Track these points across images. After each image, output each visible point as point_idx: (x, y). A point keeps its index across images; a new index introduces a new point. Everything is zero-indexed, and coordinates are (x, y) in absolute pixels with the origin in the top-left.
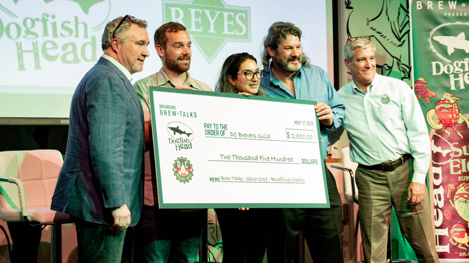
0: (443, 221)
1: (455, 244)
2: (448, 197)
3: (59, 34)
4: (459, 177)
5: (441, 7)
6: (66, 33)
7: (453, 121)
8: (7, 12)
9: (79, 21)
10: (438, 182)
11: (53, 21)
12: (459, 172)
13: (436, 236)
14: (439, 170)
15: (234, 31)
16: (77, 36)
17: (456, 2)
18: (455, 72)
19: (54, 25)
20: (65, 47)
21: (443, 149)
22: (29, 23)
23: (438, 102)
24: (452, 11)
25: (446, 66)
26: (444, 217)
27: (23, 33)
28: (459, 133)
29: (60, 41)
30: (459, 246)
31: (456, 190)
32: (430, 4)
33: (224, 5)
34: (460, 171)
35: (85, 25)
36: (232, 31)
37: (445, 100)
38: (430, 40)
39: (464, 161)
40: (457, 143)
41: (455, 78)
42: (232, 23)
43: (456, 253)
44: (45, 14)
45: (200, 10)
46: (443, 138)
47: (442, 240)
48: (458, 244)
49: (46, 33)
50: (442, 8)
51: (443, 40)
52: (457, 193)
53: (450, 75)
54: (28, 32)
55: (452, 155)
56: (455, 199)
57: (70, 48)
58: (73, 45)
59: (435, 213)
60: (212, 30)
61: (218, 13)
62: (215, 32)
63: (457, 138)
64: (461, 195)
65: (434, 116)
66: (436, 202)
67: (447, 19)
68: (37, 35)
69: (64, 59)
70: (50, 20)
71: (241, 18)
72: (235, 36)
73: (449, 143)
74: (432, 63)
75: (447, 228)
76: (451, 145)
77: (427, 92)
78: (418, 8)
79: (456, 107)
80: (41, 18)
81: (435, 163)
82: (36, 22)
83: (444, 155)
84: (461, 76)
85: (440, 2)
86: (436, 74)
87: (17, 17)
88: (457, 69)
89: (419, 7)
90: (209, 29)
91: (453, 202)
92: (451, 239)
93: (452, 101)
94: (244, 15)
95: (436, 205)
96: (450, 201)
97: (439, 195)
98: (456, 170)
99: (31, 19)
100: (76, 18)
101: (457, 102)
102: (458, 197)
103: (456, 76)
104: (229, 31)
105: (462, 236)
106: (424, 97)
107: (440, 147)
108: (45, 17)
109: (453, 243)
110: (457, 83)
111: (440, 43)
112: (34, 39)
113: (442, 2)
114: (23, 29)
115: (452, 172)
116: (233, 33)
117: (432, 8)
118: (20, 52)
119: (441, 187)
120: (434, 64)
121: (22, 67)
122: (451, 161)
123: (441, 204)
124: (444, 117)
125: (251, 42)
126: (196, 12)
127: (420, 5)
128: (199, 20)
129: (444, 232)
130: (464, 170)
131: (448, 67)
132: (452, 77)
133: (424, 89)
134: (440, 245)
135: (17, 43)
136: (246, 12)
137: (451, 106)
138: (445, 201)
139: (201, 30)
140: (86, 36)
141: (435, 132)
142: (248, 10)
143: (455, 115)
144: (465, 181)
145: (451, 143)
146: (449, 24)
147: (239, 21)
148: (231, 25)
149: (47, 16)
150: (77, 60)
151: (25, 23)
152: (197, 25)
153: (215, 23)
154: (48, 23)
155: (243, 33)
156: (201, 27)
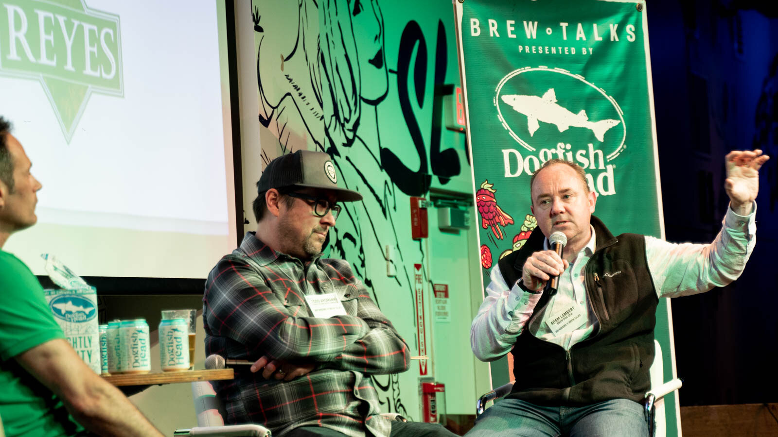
5: (512, 32)
15: (99, 69)
17: (536, 23)
23: (517, 237)
24: (531, 43)
25: (527, 159)
32: (493, 25)
33: (85, 6)
36: (96, 69)
38: (496, 103)
42: (95, 50)
45: (52, 16)
50: (514, 36)
51: (520, 103)
60: (69, 65)
61: (76, 24)
62: (74, 70)
67: (523, 58)
71: (107, 39)
74: (503, 151)
77: (498, 214)
78: (473, 34)
85: (509, 22)
86: (510, 175)
89: (475, 30)
90: (65, 62)
94: (111, 32)
104: (92, 67)
106: (493, 225)
111: (515, 109)
113: (513, 22)
116: (97, 74)
117: (497, 35)
120: (506, 153)
125: (123, 96)
126: (47, 19)
127: (477, 26)
128: (52, 38)
131: (531, 161)
133: (492, 208)
136: (114, 26)
139: (54, 63)
142: (117, 22)
146: (528, 69)
147: (106, 47)
148: (95, 53)
152: (49, 50)
153: (72, 48)
155: (112, 74)
156: (55, 57)
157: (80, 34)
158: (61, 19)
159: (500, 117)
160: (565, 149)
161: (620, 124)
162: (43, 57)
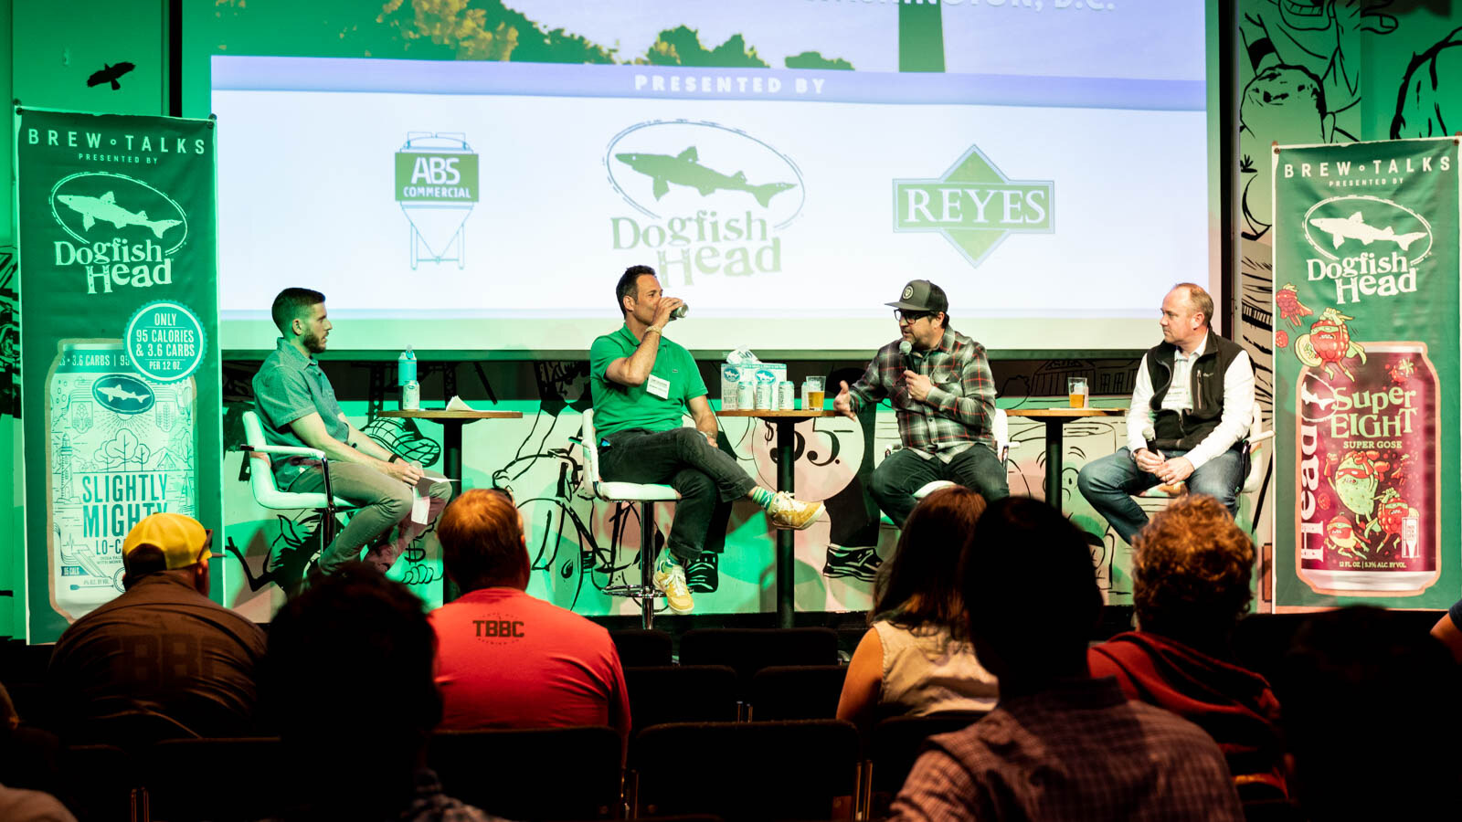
0: (1316, 511)
1: (1333, 548)
2: (1325, 473)
3: (721, 237)
4: (1346, 443)
5: (1325, 172)
6: (733, 235)
7: (1339, 353)
8: (645, 212)
9: (753, 218)
10: (1309, 450)
11: (713, 219)
12: (1346, 435)
13: (1303, 534)
14: (1312, 431)
15: (1022, 217)
16: (749, 238)
17: (1349, 163)
18: (1344, 275)
19: (715, 225)
20: (730, 254)
21: (1320, 398)
22: (677, 225)
23: (1316, 323)
24: (1344, 177)
25: (1330, 266)
26: (1317, 505)
27: (668, 239)
28: (1347, 373)
29: (723, 247)
30: (1339, 552)
31: (1340, 463)
32: (1306, 168)
33: (1005, 179)
34: (1348, 432)
35: (763, 223)
36: (1018, 218)
37: (1327, 319)
38: (1305, 226)
39: (1354, 416)
40: (1344, 389)
41: (1343, 285)
42: (1018, 206)
43: (1335, 561)
44: (701, 211)
45: (959, 191)
46: (1322, 381)
47: (1312, 541)
48: (1338, 547)
49: (701, 236)
50: (1327, 175)
51: (1325, 224)
52: (1340, 468)
53: (1336, 281)
54: (675, 236)
55: (1335, 408)
56: (1336, 477)
57: (738, 255)
58: (744, 251)
59: (1303, 498)
60: (981, 218)
61: (992, 192)
62: (987, 221)
63: (1345, 381)
64: (1347, 471)
65: (1307, 346)
66: (1305, 480)
67: (1333, 191)
68: (688, 241)
69: (729, 271)
70: (709, 219)
71: (1035, 198)
72: (1025, 225)
73: (1331, 388)
74: (1308, 261)
75: (1322, 523)
76: (1335, 391)
77: (1299, 307)
78: (1287, 176)
79: (1345, 331)
80: (695, 217)
81: (1306, 419)
82: (688, 223)
83: (1322, 407)
84: (1354, 281)
85: (1322, 165)
86: (1314, 279)
87: (659, 217)
88: (1348, 270)
89: (1289, 173)
90: (976, 217)
91: (1334, 481)
92: (1327, 539)
93: (1338, 322)
94: (1042, 193)
95: (1305, 485)
96: (1329, 479)
97: (1311, 471)
98: (1340, 431)
99: (680, 219)
100: (749, 214)
101: (1348, 323)
102: (1342, 473)
103: (1347, 281)
104: (1012, 218)
105: (1345, 535)
106: (1293, 316)
107: (1315, 395)
108: (701, 215)
109: (1329, 546)
110: (1347, 293)
111: (1322, 229)
112: (684, 245)
113: (1327, 164)
114: (668, 233)
115: (1334, 435)
116: (1021, 221)
117: (1309, 175)
118: (663, 263)
119: (1315, 457)
120: (1310, 262)
122: (1333, 417)
123: (1314, 484)
124: (1324, 346)
125: (1053, 233)
126: (951, 194)
127: (1291, 170)
128: (958, 205)
129: (1317, 528)
130: (1354, 432)
131: (1334, 267)
132: (1339, 283)
133: (1292, 303)
134: (1308, 547)
135: (659, 253)
136: (1045, 189)
137: (1337, 329)
138: (1319, 480)
139: (960, 219)
140: (764, 237)
141: (1309, 371)
142: (1049, 185)
143: (1342, 344)
144: (1355, 449)
145: (1335, 388)
146: (1337, 199)
147: (1033, 203)
148: (1017, 208)
149: (705, 213)
150: (748, 272)
151: (671, 224)
152: (953, 212)
153: (985, 208)
154: (705, 223)
155: (1040, 219)
156: (961, 216)
157: (998, 199)
158: (972, 193)
159: (1308, 236)
160: (1368, 257)
161: (1428, 235)
162: (946, 217)
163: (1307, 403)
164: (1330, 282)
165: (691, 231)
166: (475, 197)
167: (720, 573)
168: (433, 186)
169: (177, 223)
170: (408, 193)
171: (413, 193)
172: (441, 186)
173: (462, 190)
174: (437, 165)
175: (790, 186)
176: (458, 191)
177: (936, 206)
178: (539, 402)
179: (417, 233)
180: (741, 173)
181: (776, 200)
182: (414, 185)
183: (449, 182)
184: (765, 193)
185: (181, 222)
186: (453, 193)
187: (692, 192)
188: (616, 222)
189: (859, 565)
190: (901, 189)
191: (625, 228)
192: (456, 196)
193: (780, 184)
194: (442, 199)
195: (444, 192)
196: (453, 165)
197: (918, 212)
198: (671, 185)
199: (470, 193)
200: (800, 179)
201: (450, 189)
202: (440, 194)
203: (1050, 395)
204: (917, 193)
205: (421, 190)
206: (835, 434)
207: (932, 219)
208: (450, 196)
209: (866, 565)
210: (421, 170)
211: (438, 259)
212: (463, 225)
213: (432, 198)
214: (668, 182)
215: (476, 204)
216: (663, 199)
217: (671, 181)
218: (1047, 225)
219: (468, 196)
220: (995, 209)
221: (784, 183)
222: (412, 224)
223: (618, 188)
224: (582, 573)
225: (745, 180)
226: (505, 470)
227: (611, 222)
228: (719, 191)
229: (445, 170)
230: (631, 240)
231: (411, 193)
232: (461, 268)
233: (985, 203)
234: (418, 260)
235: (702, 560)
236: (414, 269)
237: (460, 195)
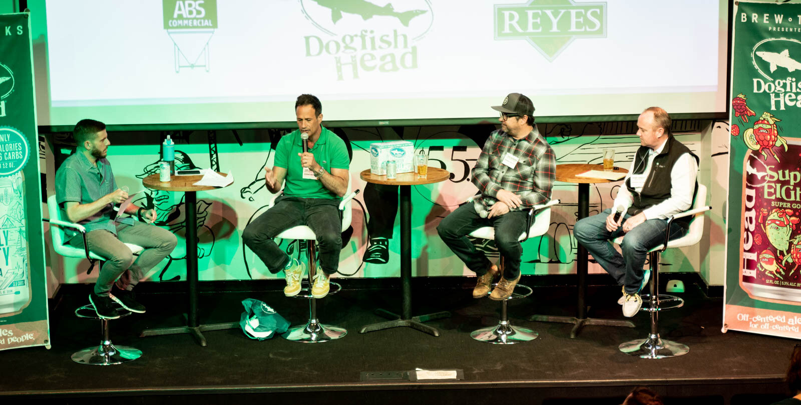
0: (753, 245)
1: (763, 270)
2: (759, 221)
3: (377, 46)
4: (773, 203)
5: (767, 20)
6: (384, 45)
7: (771, 143)
8: (326, 31)
9: (398, 34)
10: (751, 205)
11: (372, 35)
12: (773, 197)
13: (744, 259)
14: (752, 193)
15: (584, 28)
16: (396, 46)
17: (782, 16)
18: (776, 91)
19: (373, 39)
20: (383, 58)
21: (758, 171)
22: (348, 39)
23: (757, 122)
24: (777, 25)
25: (767, 84)
26: (754, 241)
27: (342, 49)
28: (776, 156)
29: (378, 53)
30: (766, 273)
31: (769, 215)
32: (755, 16)
33: (571, 2)
34: (774, 196)
35: (405, 36)
36: (582, 28)
37: (764, 119)
38: (753, 56)
39: (779, 185)
40: (773, 167)
41: (775, 97)
42: (581, 20)
43: (763, 279)
44: (364, 31)
45: (540, 12)
46: (759, 160)
47: (750, 264)
48: (766, 270)
49: (364, 47)
50: (768, 22)
51: (766, 56)
52: (769, 218)
53: (771, 94)
54: (347, 47)
55: (767, 178)
56: (766, 225)
57: (389, 59)
58: (392, 55)
59: (745, 236)
60: (555, 29)
61: (563, 11)
62: (559, 31)
63: (775, 162)
64: (774, 221)
65: (751, 136)
66: (746, 224)
67: (771, 34)
68: (355, 50)
69: (382, 69)
70: (369, 35)
71: (594, 14)
72: (586, 33)
73: (765, 166)
74: (754, 79)
75: (756, 253)
76: (767, 168)
77: (747, 110)
78: (742, 21)
79: (775, 128)
80: (359, 34)
81: (749, 185)
82: (355, 38)
83: (759, 178)
84: (782, 95)
85: (765, 15)
86: (757, 92)
87: (335, 35)
88: (778, 88)
89: (744, 19)
90: (551, 28)
91: (765, 227)
92: (759, 264)
93: (771, 122)
94: (598, 10)
95: (747, 228)
96: (762, 225)
97: (751, 218)
98: (770, 194)
99: (350, 36)
100: (395, 31)
101: (777, 123)
102: (770, 222)
103: (777, 95)
104: (577, 28)
105: (770, 262)
106: (743, 115)
107: (755, 169)
108: (363, 33)
109: (760, 269)
110: (778, 103)
111: (763, 59)
112: (353, 53)
113: (768, 15)
114: (342, 45)
115: (766, 196)
116: (583, 30)
117: (757, 22)
118: (339, 64)
119: (754, 210)
120: (755, 80)
121: (340, 78)
122: (765, 185)
123: (752, 228)
124: (762, 137)
125: (606, 37)
126: (534, 14)
127: (745, 17)
128: (538, 20)
129: (753, 256)
130: (778, 196)
131: (770, 85)
132: (772, 96)
133: (743, 107)
134: (747, 268)
135: (336, 58)
136: (601, 7)
137: (770, 127)
138: (756, 225)
139: (540, 30)
140: (406, 46)
141: (752, 153)
142: (604, 5)
143: (773, 137)
144: (779, 207)
145: (768, 165)
146: (773, 39)
147: (592, 17)
148: (580, 21)
149: (366, 31)
150: (395, 69)
151: (344, 39)
152: (535, 26)
153: (558, 23)
154: (366, 38)
155: (597, 28)
156: (541, 28)
157: (568, 15)
158: (549, 12)
159: (754, 63)
160: (792, 81)
162: (530, 29)
163: (750, 174)
164: (766, 95)
165: (358, 42)
166: (215, 25)
167: (390, 251)
168: (188, 19)
169: (7, 79)
170: (172, 23)
171: (175, 23)
172: (193, 19)
173: (206, 21)
174: (190, 5)
175: (423, 12)
176: (204, 22)
177: (523, 23)
178: (270, 144)
179: (179, 49)
180: (390, 4)
181: (413, 22)
182: (175, 19)
183: (198, 16)
184: (406, 17)
185: (10, 78)
186: (201, 23)
187: (357, 17)
188: (307, 38)
189: (483, 246)
190: (499, 12)
191: (314, 43)
192: (203, 25)
193: (416, 11)
194: (193, 27)
195: (195, 23)
196: (200, 5)
197: (511, 26)
198: (343, 14)
199: (212, 23)
200: (429, 6)
201: (199, 21)
202: (193, 24)
203: (616, 134)
204: (510, 14)
205: (180, 22)
206: (467, 162)
207: (520, 30)
208: (199, 25)
209: (488, 246)
210: (180, 9)
211: (192, 66)
212: (208, 44)
213: (187, 27)
214: (342, 12)
215: (215, 29)
216: (339, 22)
217: (343, 11)
218: (601, 32)
219: (211, 25)
220: (565, 22)
221: (419, 10)
222: (175, 44)
223: (308, 17)
224: (300, 251)
225: (393, 9)
226: (248, 187)
227: (304, 39)
228: (375, 17)
229: (195, 8)
230: (318, 51)
231: (173, 23)
232: (208, 71)
233: (558, 18)
234: (180, 67)
235: (378, 243)
236: (177, 72)
237: (205, 24)
